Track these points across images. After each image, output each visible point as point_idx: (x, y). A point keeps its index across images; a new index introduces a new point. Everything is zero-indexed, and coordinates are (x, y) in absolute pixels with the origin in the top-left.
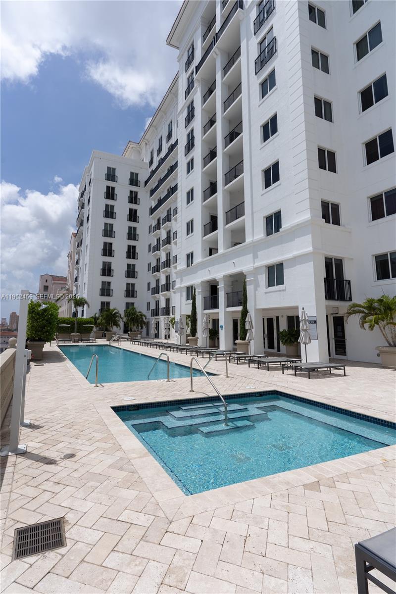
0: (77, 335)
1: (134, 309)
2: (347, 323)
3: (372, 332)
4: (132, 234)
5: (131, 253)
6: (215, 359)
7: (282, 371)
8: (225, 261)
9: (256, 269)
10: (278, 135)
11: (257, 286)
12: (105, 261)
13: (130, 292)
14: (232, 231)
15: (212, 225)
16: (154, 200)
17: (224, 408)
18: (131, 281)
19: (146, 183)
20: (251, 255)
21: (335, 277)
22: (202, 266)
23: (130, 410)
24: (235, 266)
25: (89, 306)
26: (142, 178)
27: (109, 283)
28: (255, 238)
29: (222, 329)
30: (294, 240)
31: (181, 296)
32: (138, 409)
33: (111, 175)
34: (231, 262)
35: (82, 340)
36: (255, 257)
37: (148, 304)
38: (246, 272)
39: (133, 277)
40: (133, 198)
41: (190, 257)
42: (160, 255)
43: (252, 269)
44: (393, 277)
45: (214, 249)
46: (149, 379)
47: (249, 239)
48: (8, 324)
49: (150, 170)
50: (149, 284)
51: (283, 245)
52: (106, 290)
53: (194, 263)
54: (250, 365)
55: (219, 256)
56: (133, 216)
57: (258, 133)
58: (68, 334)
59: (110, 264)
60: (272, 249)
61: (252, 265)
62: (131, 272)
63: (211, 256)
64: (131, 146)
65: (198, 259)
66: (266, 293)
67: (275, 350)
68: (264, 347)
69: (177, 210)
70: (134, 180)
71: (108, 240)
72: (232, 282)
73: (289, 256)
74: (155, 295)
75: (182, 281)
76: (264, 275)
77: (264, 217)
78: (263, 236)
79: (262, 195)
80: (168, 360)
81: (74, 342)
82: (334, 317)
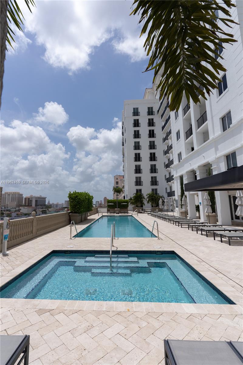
0: (119, 210)
1: (156, 193)
4: (152, 146)
5: (153, 157)
8: (199, 156)
9: (219, 158)
10: (224, 53)
12: (136, 164)
13: (154, 182)
14: (203, 133)
15: (190, 132)
16: (163, 121)
18: (154, 175)
19: (158, 111)
20: (213, 149)
22: (187, 160)
24: (204, 159)
26: (155, 110)
27: (140, 178)
28: (215, 135)
29: (201, 205)
30: (241, 132)
31: (177, 182)
33: (136, 112)
34: (202, 155)
35: (121, 213)
36: (217, 149)
37: (166, 189)
38: (211, 162)
39: (155, 172)
40: (151, 123)
41: (180, 155)
42: (170, 157)
43: (214, 160)
47: (211, 137)
49: (160, 103)
50: (165, 176)
51: (235, 137)
52: (138, 182)
53: (182, 158)
55: (195, 152)
56: (152, 134)
59: (140, 166)
60: (227, 142)
61: (215, 156)
62: (153, 169)
64: (148, 91)
65: (184, 156)
70: (150, 112)
71: (138, 151)
72: (206, 170)
73: (238, 145)
74: (169, 183)
75: (177, 172)
76: (224, 163)
77: (220, 119)
78: (220, 133)
79: (217, 102)
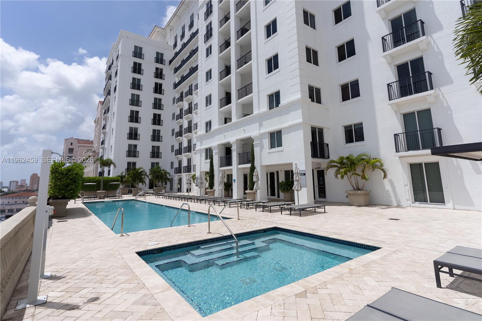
0: (104, 192)
1: (159, 168)
2: (327, 175)
3: (343, 180)
4: (157, 104)
5: (157, 120)
6: (229, 206)
7: (281, 212)
8: (237, 129)
9: (262, 134)
10: (278, 34)
11: (262, 148)
12: (131, 126)
13: (156, 153)
14: (243, 105)
15: (227, 99)
16: (178, 76)
17: (236, 244)
18: (156, 144)
19: (171, 62)
20: (258, 124)
21: (318, 142)
22: (219, 132)
23: (154, 254)
24: (245, 132)
25: (115, 166)
26: (167, 57)
27: (135, 146)
28: (261, 111)
29: (235, 182)
30: (290, 113)
31: (201, 156)
32: (161, 252)
33: (138, 53)
34: (242, 129)
35: (108, 197)
36: (261, 125)
37: (172, 163)
38: (253, 137)
39: (158, 140)
40: (159, 74)
41: (209, 125)
42: (183, 123)
43: (258, 135)
44: (355, 142)
45: (228, 118)
46: (171, 226)
47: (256, 112)
48: (28, 185)
49: (174, 52)
50: (173, 147)
51: (282, 117)
52: (132, 152)
53: (212, 129)
54: (257, 209)
55: (232, 124)
56: (158, 89)
57: (263, 32)
58: (95, 192)
59: (136, 129)
60: (273, 120)
61: (258, 132)
62: (156, 136)
63: (226, 125)
64: (157, 30)
65: (215, 126)
66: (269, 153)
67: (276, 197)
68: (268, 195)
69: (197, 86)
70: (159, 59)
71: (135, 108)
72: (243, 144)
73: (286, 125)
74: (179, 156)
75: (201, 144)
76: (268, 139)
77: (267, 95)
78: (266, 109)
79: (266, 78)
80: (189, 209)
81: (100, 199)
82: (317, 170)
